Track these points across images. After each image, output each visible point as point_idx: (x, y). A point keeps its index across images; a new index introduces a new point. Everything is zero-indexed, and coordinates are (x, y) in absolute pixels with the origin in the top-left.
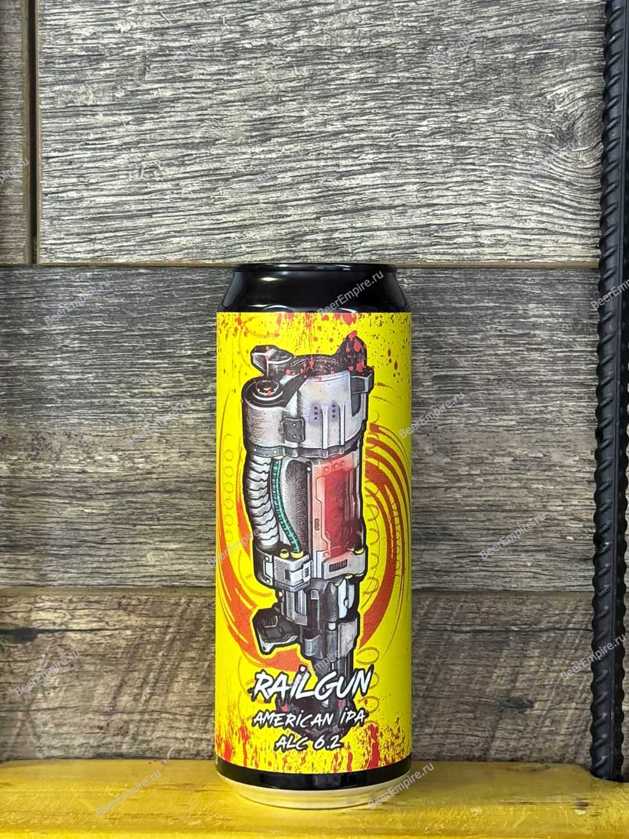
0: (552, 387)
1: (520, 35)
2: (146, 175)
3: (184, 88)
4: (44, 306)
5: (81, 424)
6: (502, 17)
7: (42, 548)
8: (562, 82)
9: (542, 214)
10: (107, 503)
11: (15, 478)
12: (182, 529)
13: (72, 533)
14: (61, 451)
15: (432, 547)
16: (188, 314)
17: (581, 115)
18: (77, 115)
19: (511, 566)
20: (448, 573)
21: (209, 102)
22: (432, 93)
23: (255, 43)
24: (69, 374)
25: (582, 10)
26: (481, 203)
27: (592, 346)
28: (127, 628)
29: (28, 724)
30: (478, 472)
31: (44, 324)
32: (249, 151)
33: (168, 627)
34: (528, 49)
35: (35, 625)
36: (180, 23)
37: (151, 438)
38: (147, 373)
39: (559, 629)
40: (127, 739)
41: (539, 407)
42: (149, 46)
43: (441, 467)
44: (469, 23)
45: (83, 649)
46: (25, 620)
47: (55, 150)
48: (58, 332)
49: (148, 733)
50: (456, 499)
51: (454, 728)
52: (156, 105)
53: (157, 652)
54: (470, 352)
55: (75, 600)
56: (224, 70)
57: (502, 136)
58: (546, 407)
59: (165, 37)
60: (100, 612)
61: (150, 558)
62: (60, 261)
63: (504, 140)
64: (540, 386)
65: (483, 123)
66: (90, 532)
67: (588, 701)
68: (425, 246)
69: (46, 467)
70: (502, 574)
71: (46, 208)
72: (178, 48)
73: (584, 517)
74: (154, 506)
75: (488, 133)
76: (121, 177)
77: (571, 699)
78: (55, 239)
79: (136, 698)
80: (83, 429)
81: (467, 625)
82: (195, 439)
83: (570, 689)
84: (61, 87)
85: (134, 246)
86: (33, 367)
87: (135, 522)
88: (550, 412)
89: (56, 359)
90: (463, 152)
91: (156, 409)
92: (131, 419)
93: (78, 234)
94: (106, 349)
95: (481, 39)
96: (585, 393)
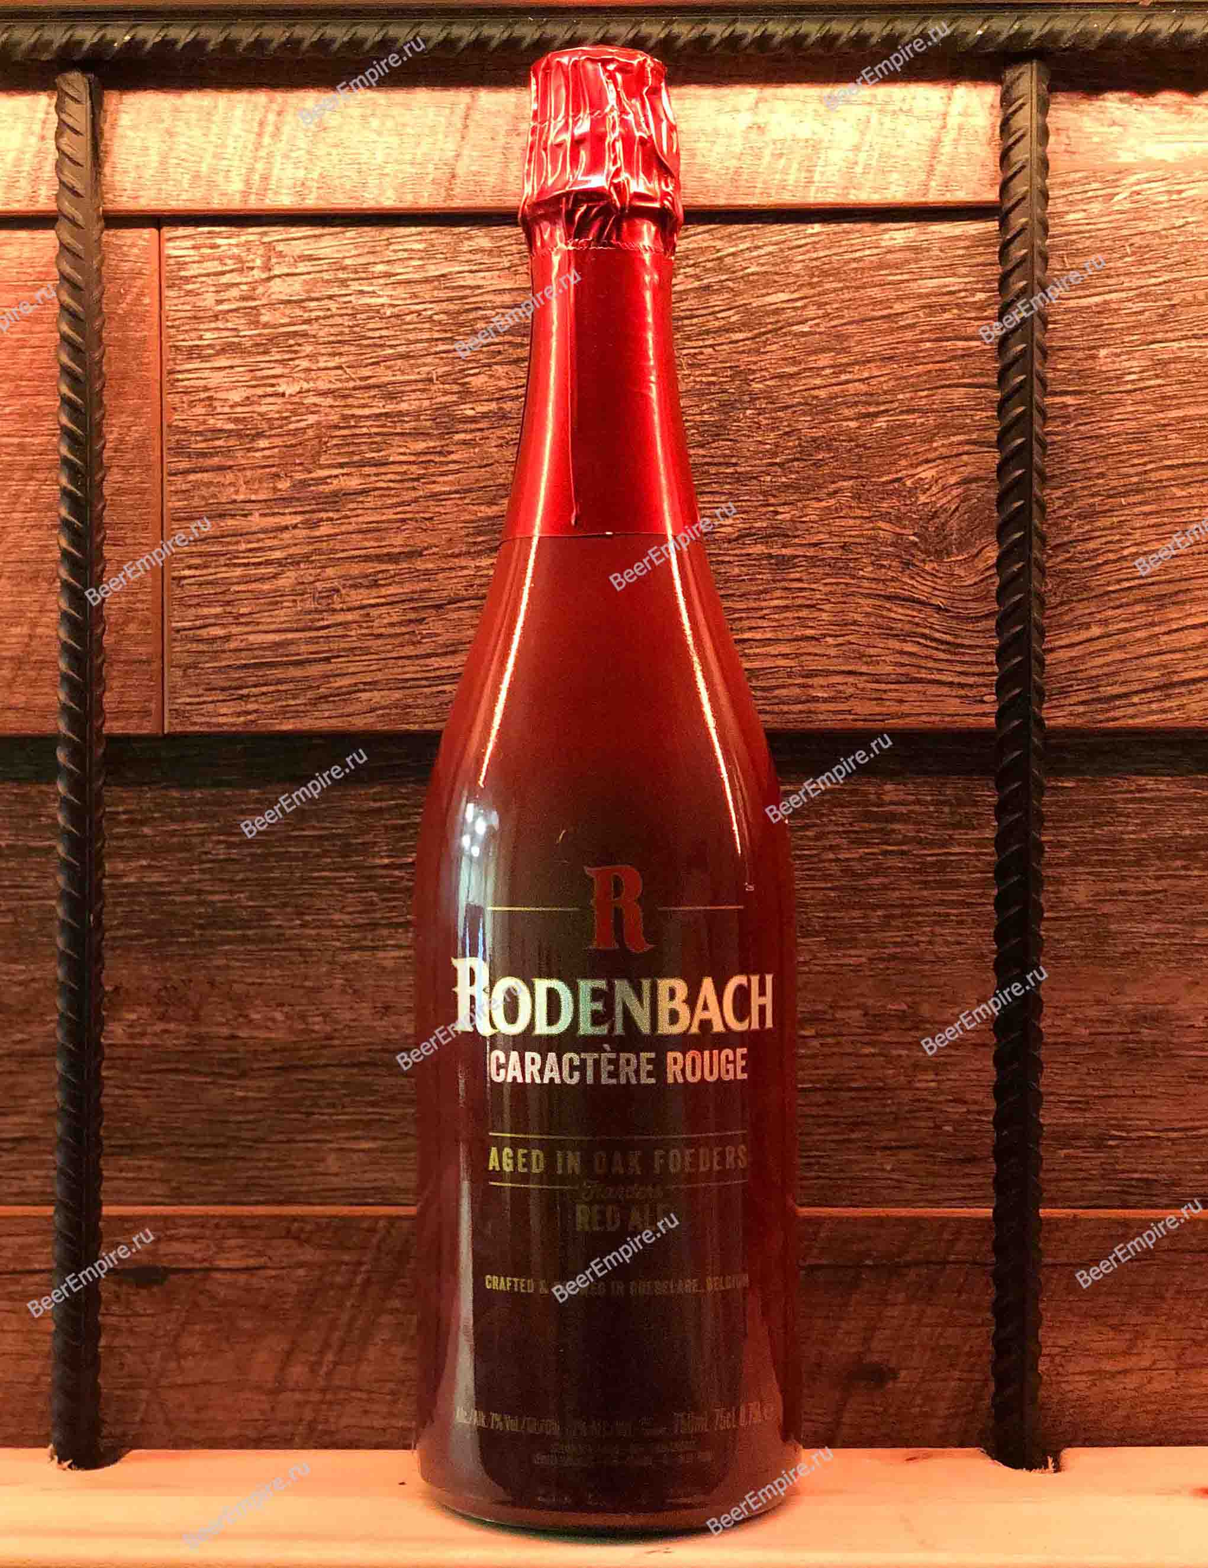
0: (919, 906)
1: (866, 394)
2: (324, 602)
3: (376, 475)
5: (228, 967)
6: (839, 369)
7: (173, 1149)
8: (927, 461)
9: (902, 653)
10: (269, 1082)
11: (136, 1046)
12: (380, 1120)
13: (218, 1128)
14: (201, 1006)
16: (384, 804)
17: (957, 509)
18: (222, 516)
19: (861, 1170)
22: (739, 478)
23: (480, 409)
24: (211, 893)
25: (954, 358)
26: (813, 638)
28: (301, 1265)
29: (156, 1407)
30: (812, 1034)
31: (174, 820)
32: (472, 564)
33: (360, 1263)
34: (876, 415)
35: (165, 1262)
36: (371, 381)
37: (331, 986)
38: (324, 892)
39: (934, 1263)
41: (899, 936)
42: (326, 415)
44: (791, 376)
45: (234, 1297)
47: (190, 567)
48: (195, 832)
49: (332, 1420)
52: (337, 499)
53: (343, 1300)
55: (224, 1223)
56: (434, 447)
57: (842, 540)
58: (910, 936)
59: (350, 401)
60: (260, 1242)
61: (332, 1163)
62: (197, 728)
63: (844, 546)
64: (903, 905)
65: (815, 522)
66: (244, 1125)
69: (179, 1031)
70: (848, 1182)
71: (179, 651)
72: (368, 417)
73: (968, 1097)
74: (337, 1086)
75: (822, 536)
76: (285, 604)
77: (952, 1366)
78: (190, 696)
79: (314, 1368)
80: (234, 975)
82: (396, 988)
83: (952, 1351)
84: (199, 476)
85: (305, 705)
86: (161, 884)
87: (310, 1110)
88: (917, 944)
89: (192, 872)
90: (785, 563)
91: (338, 944)
92: (301, 959)
93: (223, 689)
94: (265, 857)
95: (809, 400)
96: (968, 914)
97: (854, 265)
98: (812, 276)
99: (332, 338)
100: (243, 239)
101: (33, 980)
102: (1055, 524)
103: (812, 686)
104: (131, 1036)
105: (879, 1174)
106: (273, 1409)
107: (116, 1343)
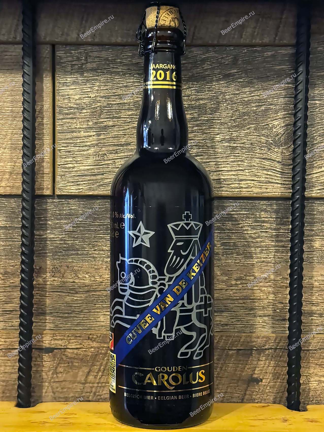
0: (271, 247)
1: (259, 100)
2: (102, 158)
3: (117, 121)
4: (58, 212)
5: (73, 262)
6: (251, 92)
7: (56, 314)
8: (276, 119)
9: (267, 175)
10: (84, 295)
11: (45, 284)
13: (69, 308)
14: (64, 273)
15: (220, 314)
17: (284, 133)
18: (73, 132)
19: (253, 322)
20: (227, 325)
21: (128, 127)
22: (221, 124)
24: (68, 241)
25: (284, 89)
26: (241, 170)
27: (288, 230)
28: (92, 347)
29: (50, 388)
30: (239, 283)
31: (58, 220)
34: (261, 106)
35: (53, 346)
36: (115, 94)
37: (102, 268)
38: (101, 241)
39: (273, 349)
40: (92, 394)
41: (265, 256)
42: (103, 103)
43: (224, 280)
44: (237, 94)
45: (73, 356)
46: (49, 344)
47: (63, 147)
48: (64, 223)
49: (101, 392)
50: (230, 294)
51: (229, 390)
52: (106, 127)
53: (104, 358)
54: (236, 233)
55: (70, 335)
56: (134, 113)
57: (251, 142)
58: (268, 256)
59: (110, 99)
60: (80, 341)
61: (102, 318)
62: (65, 193)
63: (251, 144)
64: (266, 247)
65: (243, 137)
66: (76, 307)
67: (285, 379)
68: (218, 188)
69: (58, 280)
70: (249, 326)
71: (59, 171)
72: (115, 104)
73: (284, 302)
74: (104, 297)
75: (245, 141)
76: (91, 158)
77: (278, 378)
78: (63, 184)
79: (95, 377)
80: (74, 264)
81: (235, 347)
83: (278, 374)
84: (66, 120)
85: (96, 187)
86: (53, 238)
87: (95, 303)
88: (270, 258)
89: (62, 235)
90: (234, 148)
91: (105, 256)
92: (94, 260)
93: (73, 182)
94: (84, 231)
95: (242, 101)
96: (285, 250)
97: (256, 62)
98: (244, 65)
99: (105, 81)
100: (79, 51)
101: (16, 265)
102: (312, 138)
103: (241, 184)
104: (44, 282)
105: (258, 323)
106: (84, 388)
107: (39, 369)
